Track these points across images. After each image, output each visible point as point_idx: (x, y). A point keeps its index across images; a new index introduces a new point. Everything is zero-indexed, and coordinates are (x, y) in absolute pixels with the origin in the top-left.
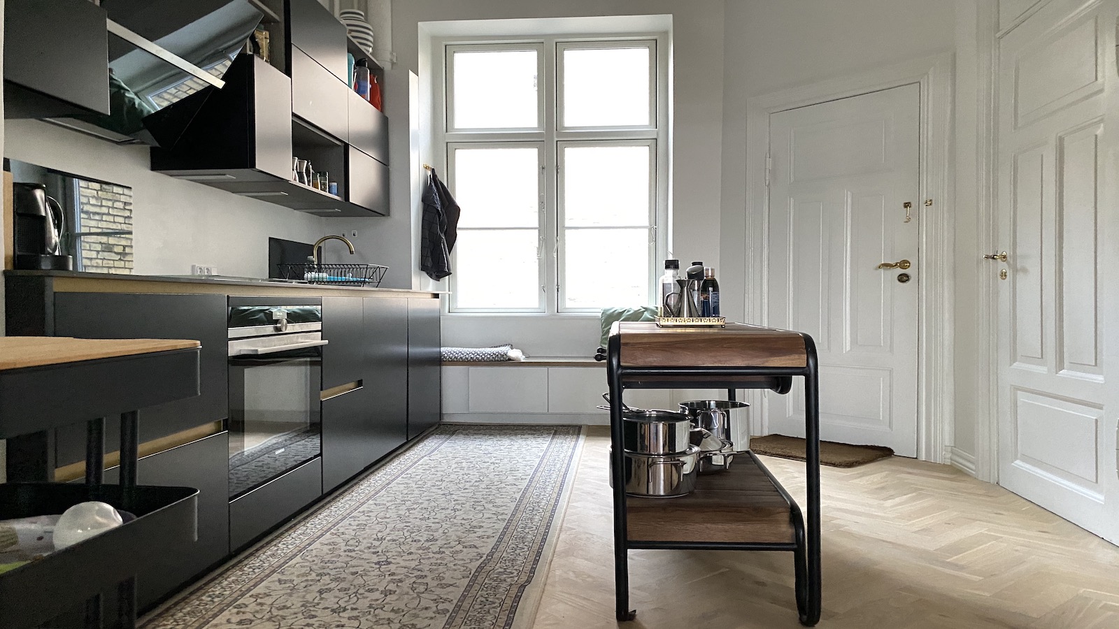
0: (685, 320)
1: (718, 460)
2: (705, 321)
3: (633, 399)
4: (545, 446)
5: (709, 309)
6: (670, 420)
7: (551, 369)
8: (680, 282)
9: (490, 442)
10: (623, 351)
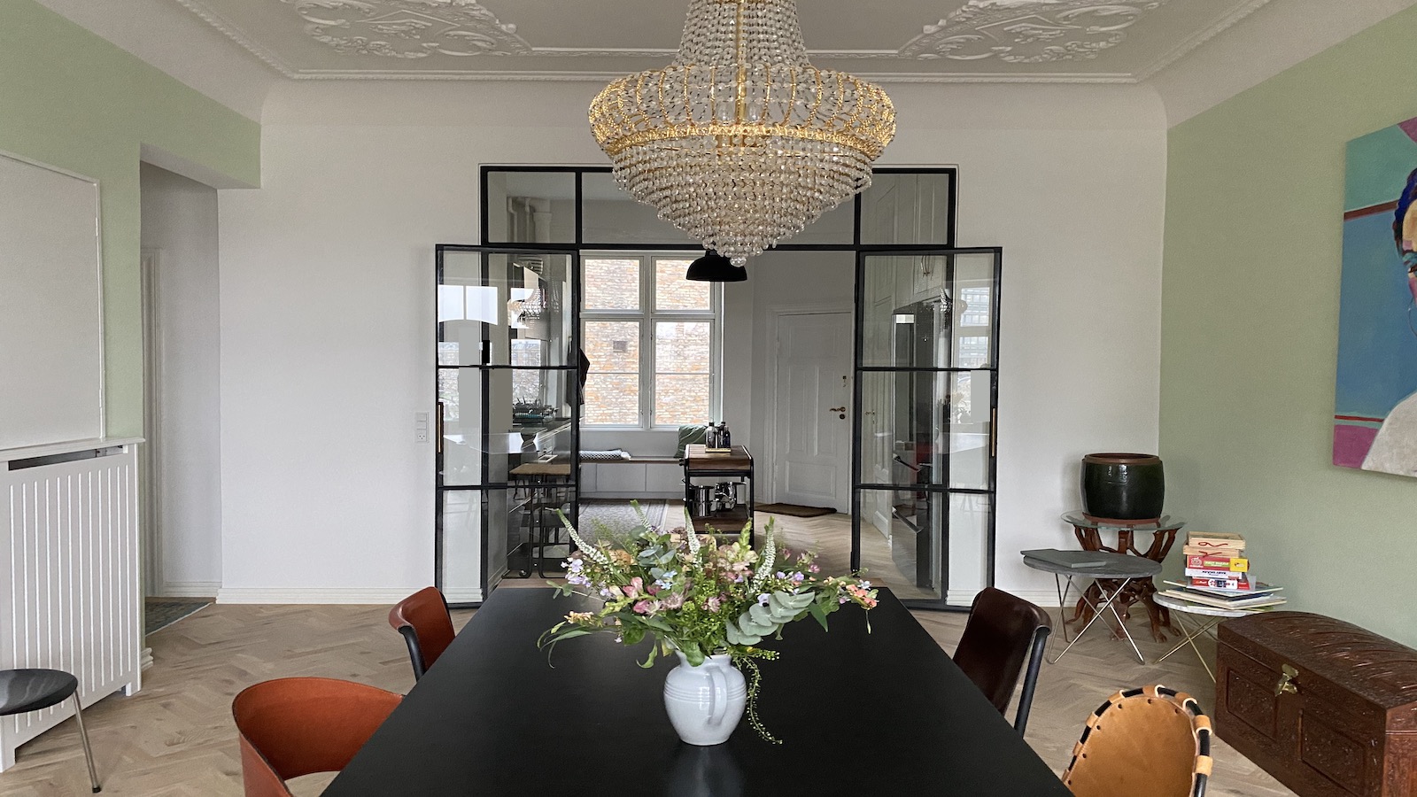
0: (716, 450)
1: (728, 506)
2: (724, 450)
3: (694, 481)
4: (646, 510)
5: (727, 444)
6: (708, 489)
7: (649, 465)
8: (715, 433)
9: (613, 508)
10: (690, 465)
